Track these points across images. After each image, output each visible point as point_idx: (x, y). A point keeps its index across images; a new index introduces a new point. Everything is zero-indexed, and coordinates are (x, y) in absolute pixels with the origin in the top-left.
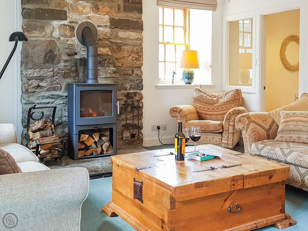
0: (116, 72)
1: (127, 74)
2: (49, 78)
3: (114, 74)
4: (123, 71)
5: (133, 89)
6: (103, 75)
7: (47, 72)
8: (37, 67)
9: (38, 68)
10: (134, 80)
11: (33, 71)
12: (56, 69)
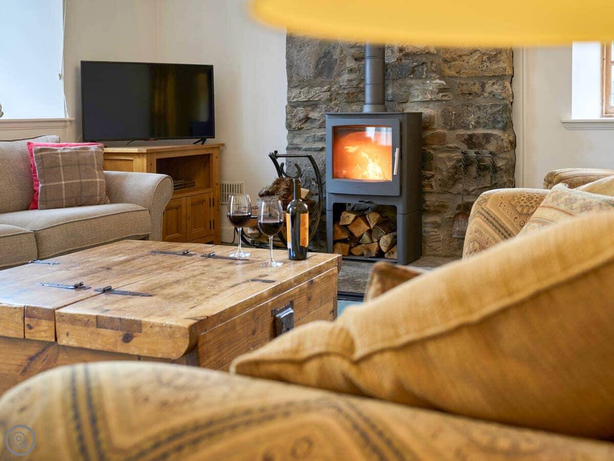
0: (446, 89)
1: (470, 94)
2: (324, 103)
3: (441, 94)
4: (461, 86)
5: (484, 127)
6: (418, 96)
7: (319, 93)
8: (306, 84)
9: (306, 86)
10: (485, 107)
11: (298, 91)
12: (335, 86)
